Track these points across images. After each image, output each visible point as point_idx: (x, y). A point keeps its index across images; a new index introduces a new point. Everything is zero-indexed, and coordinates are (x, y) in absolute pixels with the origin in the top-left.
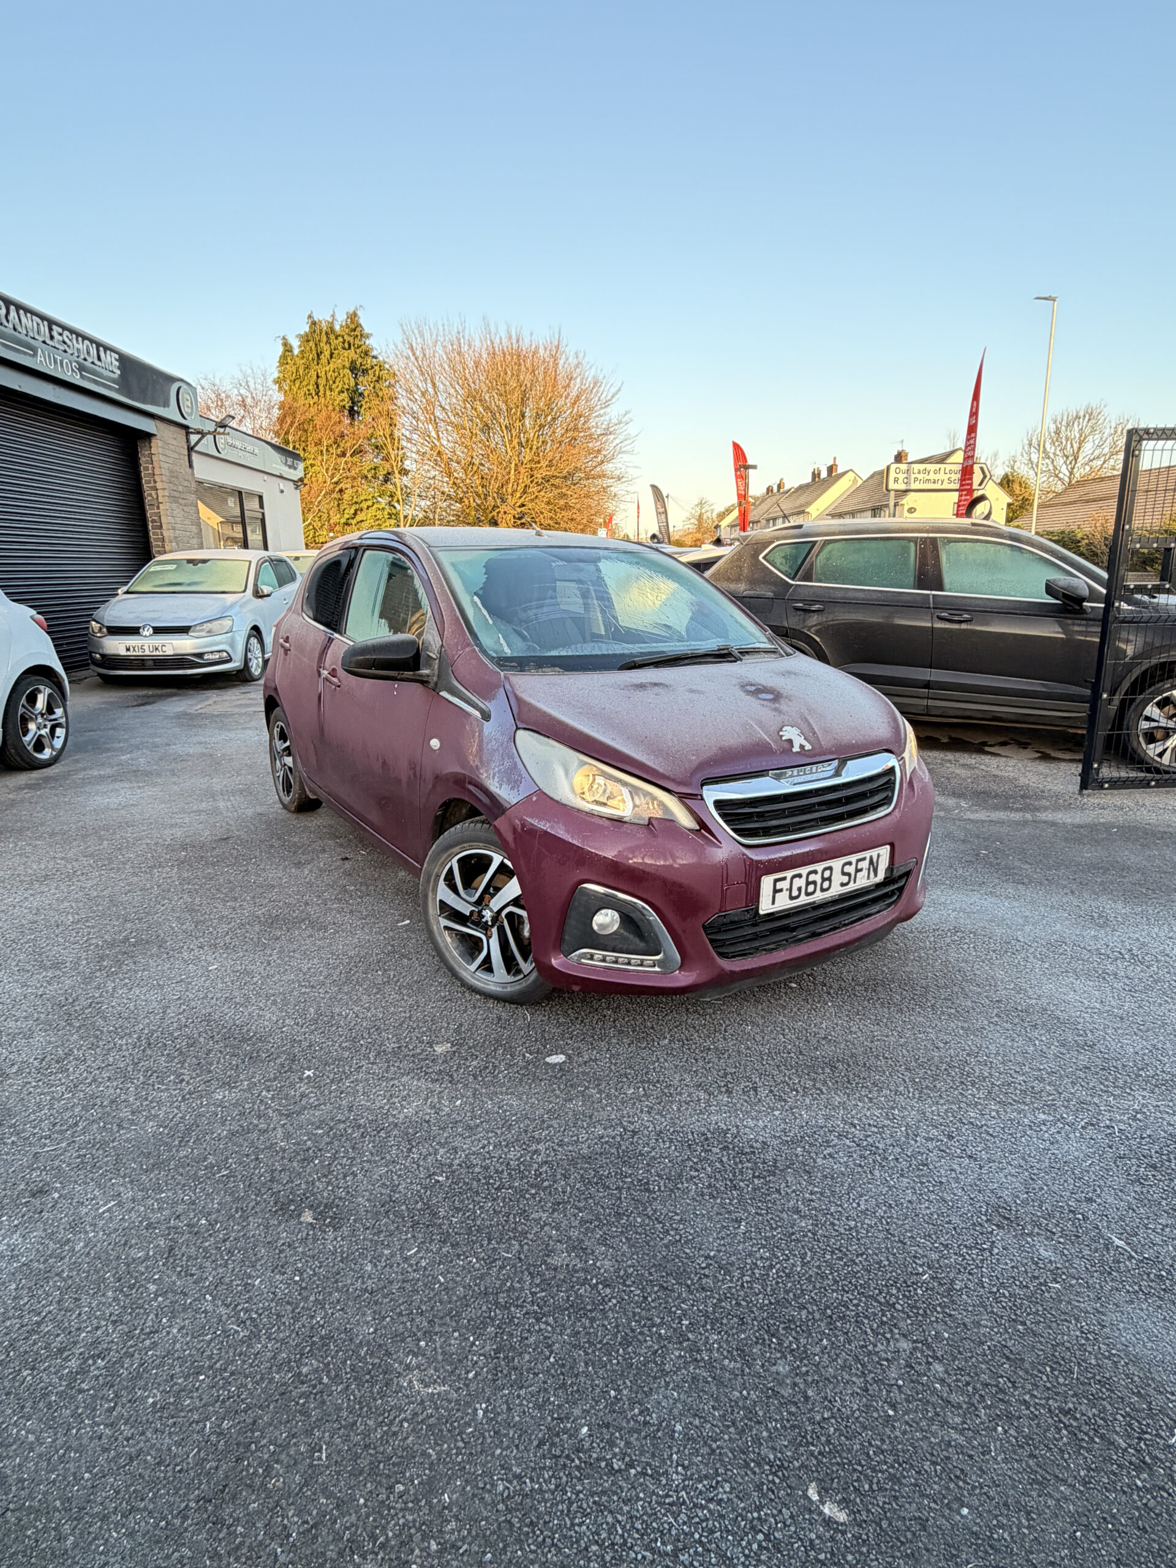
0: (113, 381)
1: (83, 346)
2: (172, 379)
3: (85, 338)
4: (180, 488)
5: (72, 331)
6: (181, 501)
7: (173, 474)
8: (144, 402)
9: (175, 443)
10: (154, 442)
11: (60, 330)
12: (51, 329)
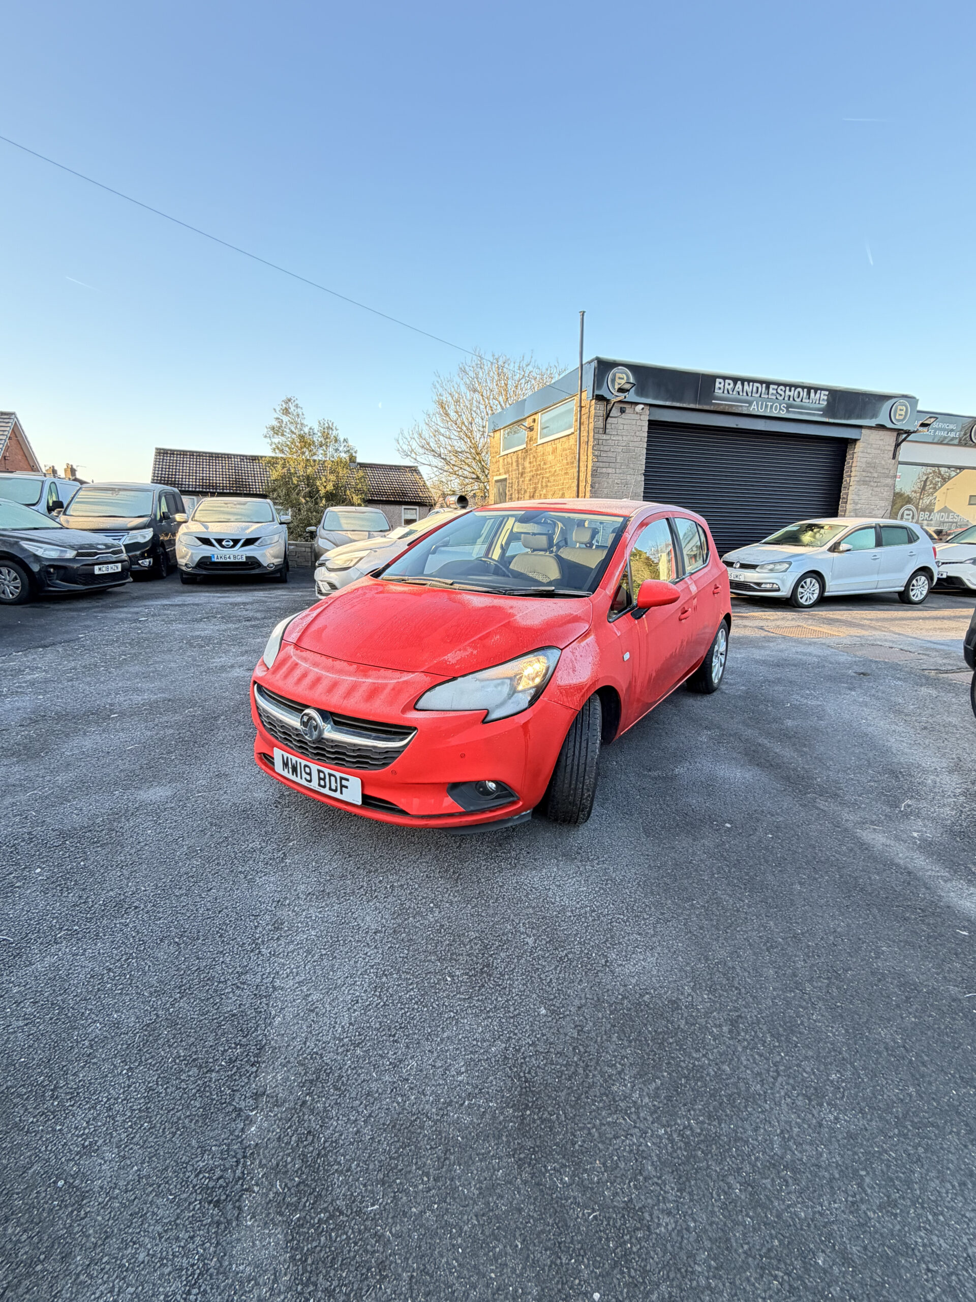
0: (819, 410)
1: (793, 393)
2: (886, 398)
3: (796, 387)
4: (876, 475)
5: (785, 385)
6: (872, 484)
7: (871, 465)
8: (849, 418)
9: (881, 443)
10: (858, 444)
11: (776, 387)
12: (768, 388)
